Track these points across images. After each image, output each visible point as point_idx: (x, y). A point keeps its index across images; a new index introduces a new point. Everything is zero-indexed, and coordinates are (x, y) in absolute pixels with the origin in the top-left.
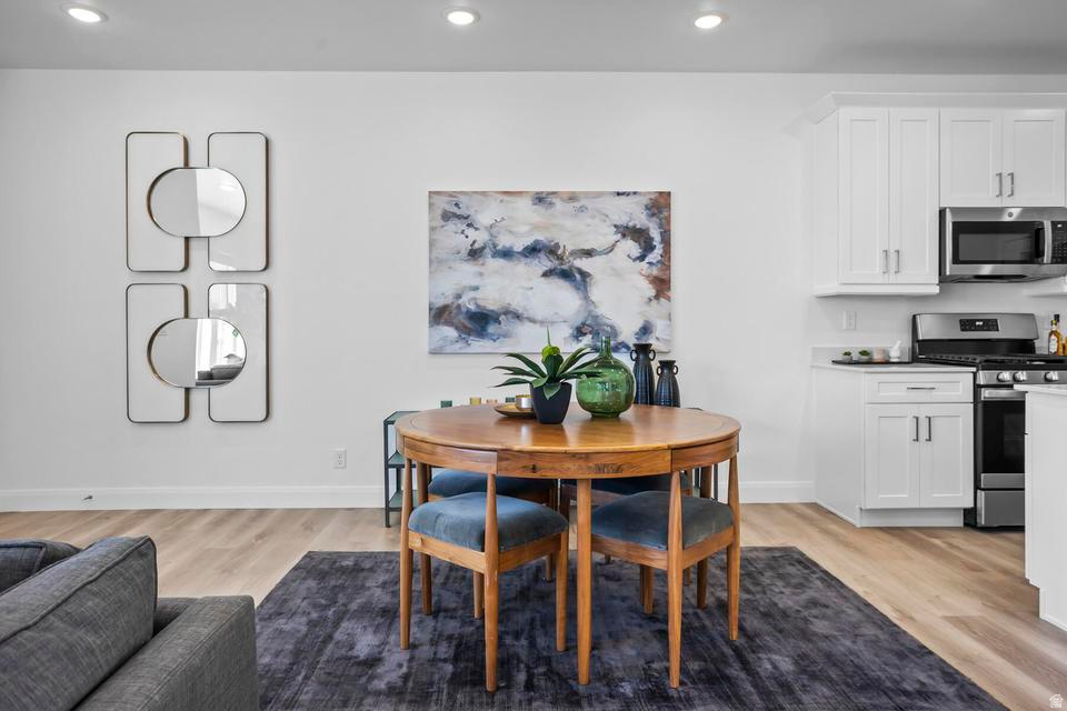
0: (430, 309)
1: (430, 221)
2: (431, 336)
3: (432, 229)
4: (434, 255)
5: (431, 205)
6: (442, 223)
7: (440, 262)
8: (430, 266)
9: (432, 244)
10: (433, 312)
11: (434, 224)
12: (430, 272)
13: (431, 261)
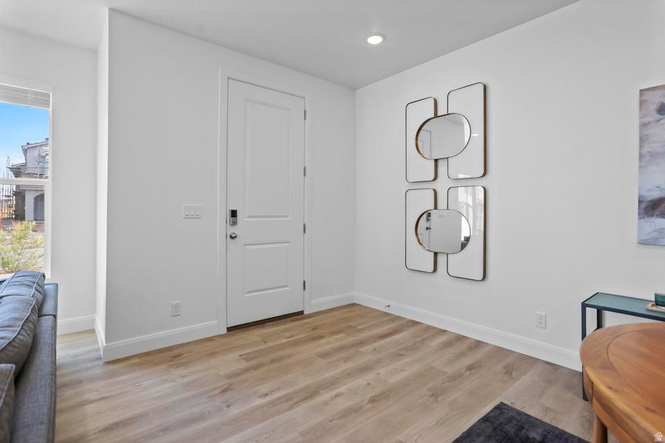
0: (640, 202)
1: (640, 118)
2: (640, 227)
3: (643, 125)
4: (645, 150)
5: (642, 103)
6: (659, 117)
7: (654, 155)
8: (640, 161)
9: (642, 140)
10: (643, 205)
11: (646, 120)
12: (640, 167)
13: (641, 156)
